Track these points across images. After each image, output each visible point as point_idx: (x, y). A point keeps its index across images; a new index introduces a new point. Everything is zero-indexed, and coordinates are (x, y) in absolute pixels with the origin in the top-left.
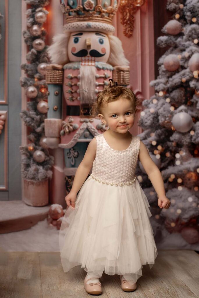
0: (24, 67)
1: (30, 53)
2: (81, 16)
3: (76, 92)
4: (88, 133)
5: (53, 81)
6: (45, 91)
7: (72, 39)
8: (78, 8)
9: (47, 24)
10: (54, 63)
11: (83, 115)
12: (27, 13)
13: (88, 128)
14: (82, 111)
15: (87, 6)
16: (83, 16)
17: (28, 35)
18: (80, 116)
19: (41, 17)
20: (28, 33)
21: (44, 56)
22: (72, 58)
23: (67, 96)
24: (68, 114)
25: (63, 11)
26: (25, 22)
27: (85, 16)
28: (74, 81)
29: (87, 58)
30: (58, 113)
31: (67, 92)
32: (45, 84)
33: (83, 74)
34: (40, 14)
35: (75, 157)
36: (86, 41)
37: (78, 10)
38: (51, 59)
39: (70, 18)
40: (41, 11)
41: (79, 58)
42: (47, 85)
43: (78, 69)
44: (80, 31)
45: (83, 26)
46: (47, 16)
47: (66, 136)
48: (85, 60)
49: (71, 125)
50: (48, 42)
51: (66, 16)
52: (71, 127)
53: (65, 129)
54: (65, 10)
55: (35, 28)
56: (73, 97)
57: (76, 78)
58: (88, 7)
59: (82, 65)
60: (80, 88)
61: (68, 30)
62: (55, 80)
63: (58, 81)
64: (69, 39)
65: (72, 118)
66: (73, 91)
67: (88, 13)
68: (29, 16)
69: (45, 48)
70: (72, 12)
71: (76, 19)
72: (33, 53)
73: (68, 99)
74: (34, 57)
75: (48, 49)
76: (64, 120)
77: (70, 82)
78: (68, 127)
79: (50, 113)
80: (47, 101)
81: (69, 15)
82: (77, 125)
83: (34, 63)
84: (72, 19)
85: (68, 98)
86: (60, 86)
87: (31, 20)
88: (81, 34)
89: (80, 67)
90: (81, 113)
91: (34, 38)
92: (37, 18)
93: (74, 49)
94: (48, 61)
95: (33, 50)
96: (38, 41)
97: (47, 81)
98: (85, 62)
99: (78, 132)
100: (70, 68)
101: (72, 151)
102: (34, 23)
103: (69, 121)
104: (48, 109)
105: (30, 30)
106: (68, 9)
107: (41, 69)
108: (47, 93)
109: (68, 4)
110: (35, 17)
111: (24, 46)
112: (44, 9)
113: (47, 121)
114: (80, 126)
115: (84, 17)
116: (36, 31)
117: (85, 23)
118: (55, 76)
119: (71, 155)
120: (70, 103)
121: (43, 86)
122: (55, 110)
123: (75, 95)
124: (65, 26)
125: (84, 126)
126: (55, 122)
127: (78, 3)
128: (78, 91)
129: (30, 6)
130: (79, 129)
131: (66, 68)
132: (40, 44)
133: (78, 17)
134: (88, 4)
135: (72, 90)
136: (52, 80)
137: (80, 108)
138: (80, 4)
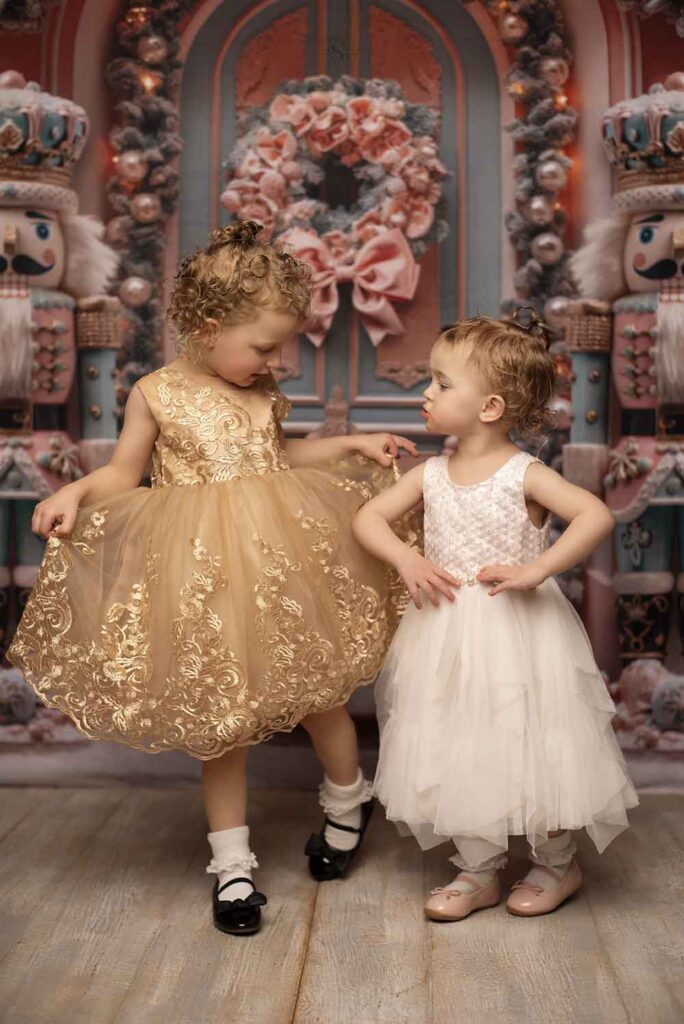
0: (507, 308)
1: (524, 270)
2: (658, 170)
3: (646, 373)
4: (676, 481)
5: (587, 345)
6: (564, 371)
7: (636, 233)
8: (650, 149)
9: (568, 194)
10: (588, 297)
11: (665, 436)
12: (515, 165)
13: (678, 468)
14: (661, 424)
15: (675, 142)
16: (664, 170)
17: (519, 224)
18: (657, 436)
19: (553, 175)
20: (519, 219)
21: (563, 278)
22: (636, 282)
23: (623, 383)
24: (626, 432)
25: (612, 158)
26: (511, 188)
27: (670, 169)
28: (641, 345)
29: (674, 282)
30: (597, 429)
31: (623, 374)
32: (563, 353)
33: (665, 325)
34: (549, 167)
35: (642, 546)
36: (671, 236)
37: (651, 153)
38: (581, 287)
39: (628, 176)
40: (551, 159)
41: (655, 283)
42: (569, 354)
43: (651, 312)
44: (658, 210)
45: (665, 197)
46: (568, 170)
47: (620, 487)
48: (670, 287)
49: (633, 461)
50: (573, 240)
51: (620, 172)
52: (633, 467)
53: (617, 473)
54: (616, 155)
55: (538, 203)
56: (637, 386)
57: (646, 335)
58: (676, 146)
59: (661, 300)
60: (656, 361)
61: (624, 209)
62: (590, 342)
63: (600, 345)
64: (626, 231)
65: (635, 443)
66: (638, 371)
67: (678, 162)
68: (521, 174)
69: (565, 257)
70: (634, 159)
71: (647, 177)
72: (532, 271)
73: (625, 393)
74: (535, 281)
75: (572, 260)
76: (614, 446)
77: (630, 348)
78: (626, 466)
79: (578, 429)
80: (567, 397)
81: (628, 167)
82: (648, 461)
83: (533, 298)
84: (635, 178)
85: (624, 389)
86: (603, 357)
87: (527, 182)
88: (658, 217)
89: (657, 307)
90: (660, 429)
91: (535, 231)
92: (543, 177)
93: (640, 258)
94: (572, 291)
95: (533, 264)
96: (544, 240)
97: (570, 345)
98: (670, 293)
99: (649, 479)
100: (631, 310)
101: (635, 530)
102: (535, 190)
103: (628, 450)
104: (572, 419)
105: (525, 210)
106: (623, 153)
107: (555, 313)
108: (570, 376)
109: (624, 139)
110: (538, 177)
111: (507, 251)
112: (561, 154)
113: (569, 450)
114: (656, 463)
115: (667, 173)
116: (539, 211)
117: (669, 189)
118: (590, 332)
119: (634, 539)
120: (629, 402)
121: (559, 357)
122: (590, 422)
123: (643, 381)
124: (616, 197)
125: (668, 462)
126: (591, 453)
127: (650, 133)
128: (652, 370)
129: (523, 146)
130: (654, 471)
131: (621, 310)
132: (551, 247)
133: (650, 174)
134: (677, 137)
135: (636, 366)
136: (582, 342)
137: (657, 414)
138: (655, 139)
